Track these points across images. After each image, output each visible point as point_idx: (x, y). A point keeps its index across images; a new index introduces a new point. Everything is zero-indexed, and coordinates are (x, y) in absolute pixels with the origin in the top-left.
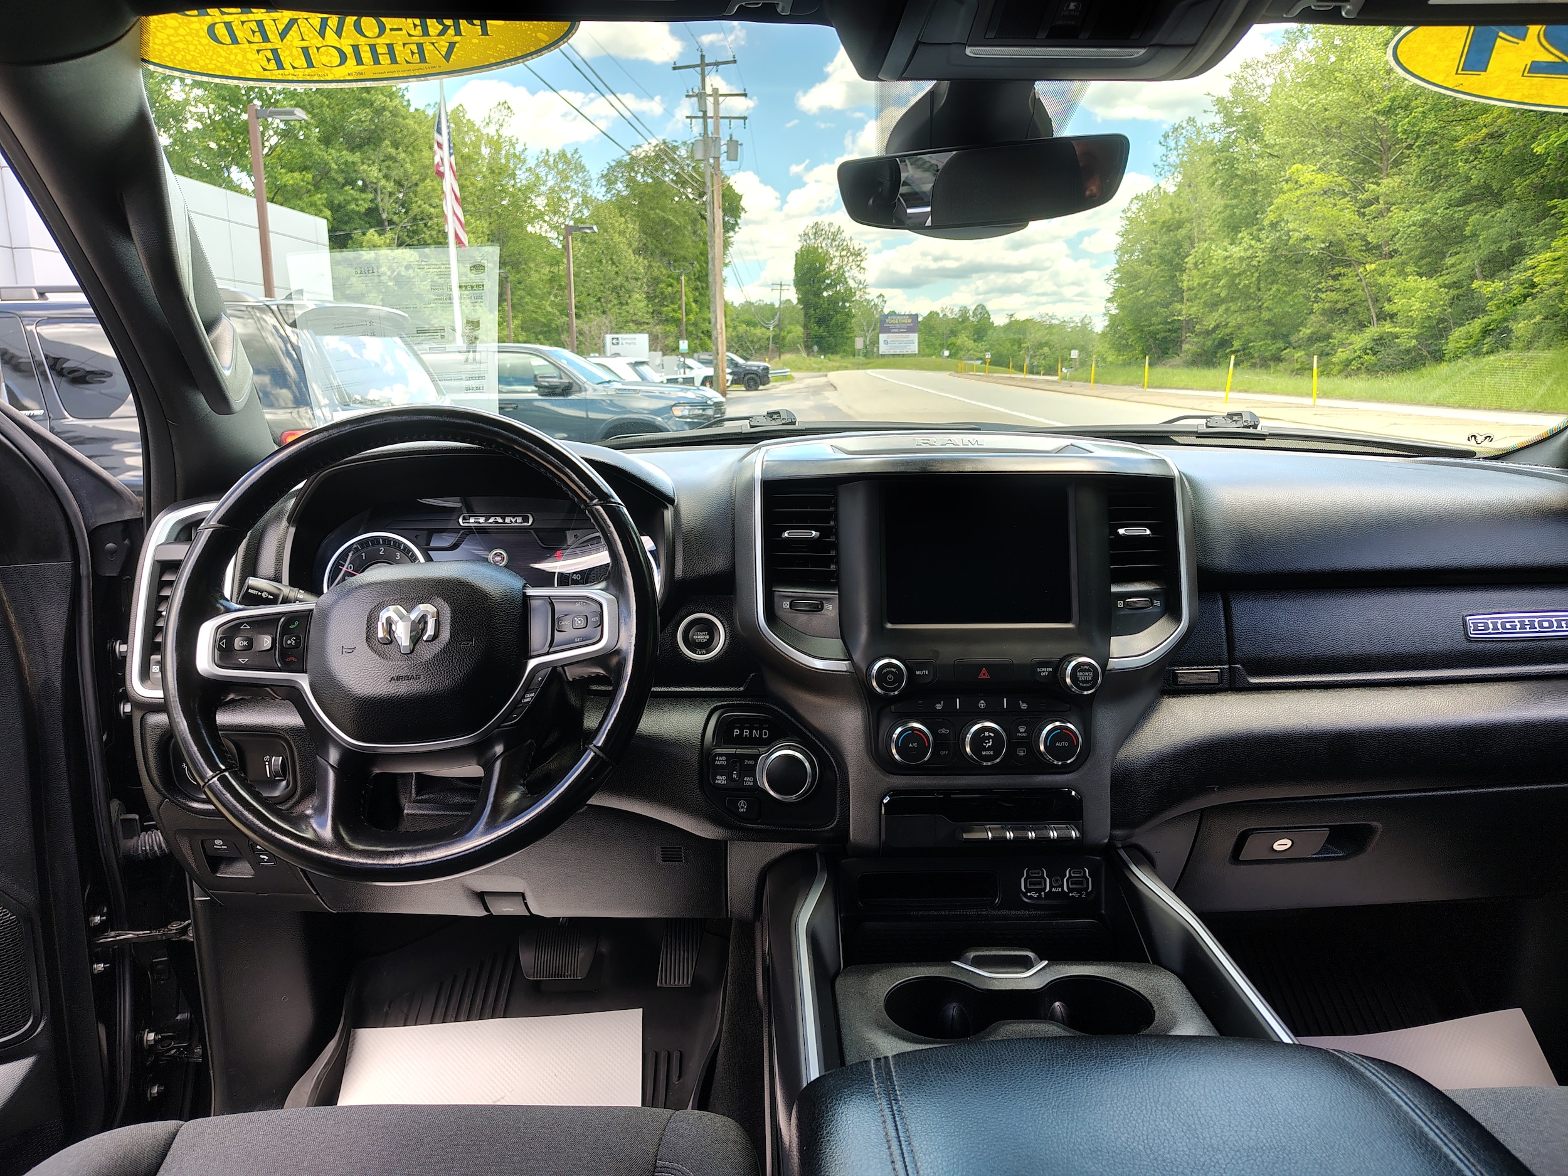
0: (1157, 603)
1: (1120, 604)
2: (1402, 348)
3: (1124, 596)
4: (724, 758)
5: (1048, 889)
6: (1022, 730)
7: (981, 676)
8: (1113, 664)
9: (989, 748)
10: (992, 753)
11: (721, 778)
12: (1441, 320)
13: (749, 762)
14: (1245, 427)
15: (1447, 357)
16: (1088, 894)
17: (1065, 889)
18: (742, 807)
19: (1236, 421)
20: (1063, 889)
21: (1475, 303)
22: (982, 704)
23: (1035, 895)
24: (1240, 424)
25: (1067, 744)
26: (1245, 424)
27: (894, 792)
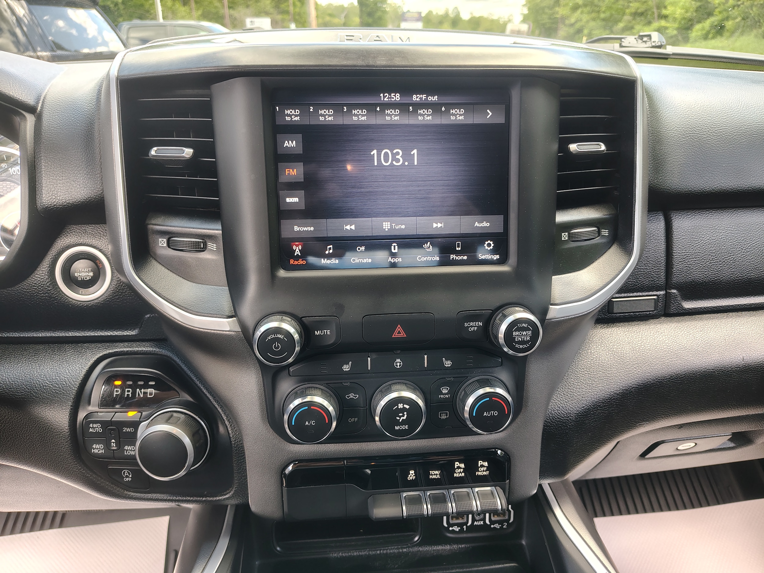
0: (605, 232)
1: (565, 236)
2: (669, 35)
3: (568, 226)
4: (99, 425)
5: (470, 523)
6: (444, 391)
7: (395, 335)
8: (554, 312)
9: (404, 422)
10: (407, 427)
11: (98, 446)
12: (690, 20)
13: (128, 430)
14: (653, 47)
15: (691, 41)
16: (509, 525)
17: (487, 522)
18: (127, 477)
19: (645, 42)
20: (485, 522)
21: (708, 11)
22: (398, 363)
23: (456, 529)
24: (649, 44)
25: (496, 413)
26: (654, 44)
27: (298, 460)
